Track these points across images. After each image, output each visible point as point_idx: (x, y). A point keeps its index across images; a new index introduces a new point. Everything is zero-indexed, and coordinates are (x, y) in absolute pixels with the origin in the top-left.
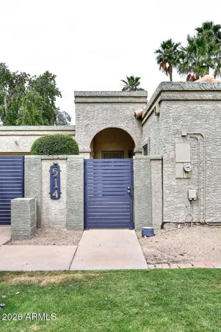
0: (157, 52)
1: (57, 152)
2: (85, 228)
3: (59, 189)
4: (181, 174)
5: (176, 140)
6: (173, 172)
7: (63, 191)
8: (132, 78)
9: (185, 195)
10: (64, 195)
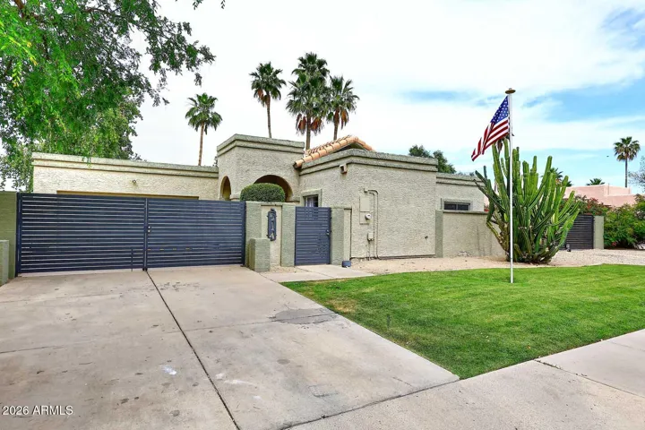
0: (253, 74)
1: (274, 200)
2: (296, 264)
3: (274, 232)
4: (363, 221)
5: (361, 195)
6: (357, 218)
7: (278, 233)
8: (205, 96)
9: (365, 236)
10: (278, 237)
